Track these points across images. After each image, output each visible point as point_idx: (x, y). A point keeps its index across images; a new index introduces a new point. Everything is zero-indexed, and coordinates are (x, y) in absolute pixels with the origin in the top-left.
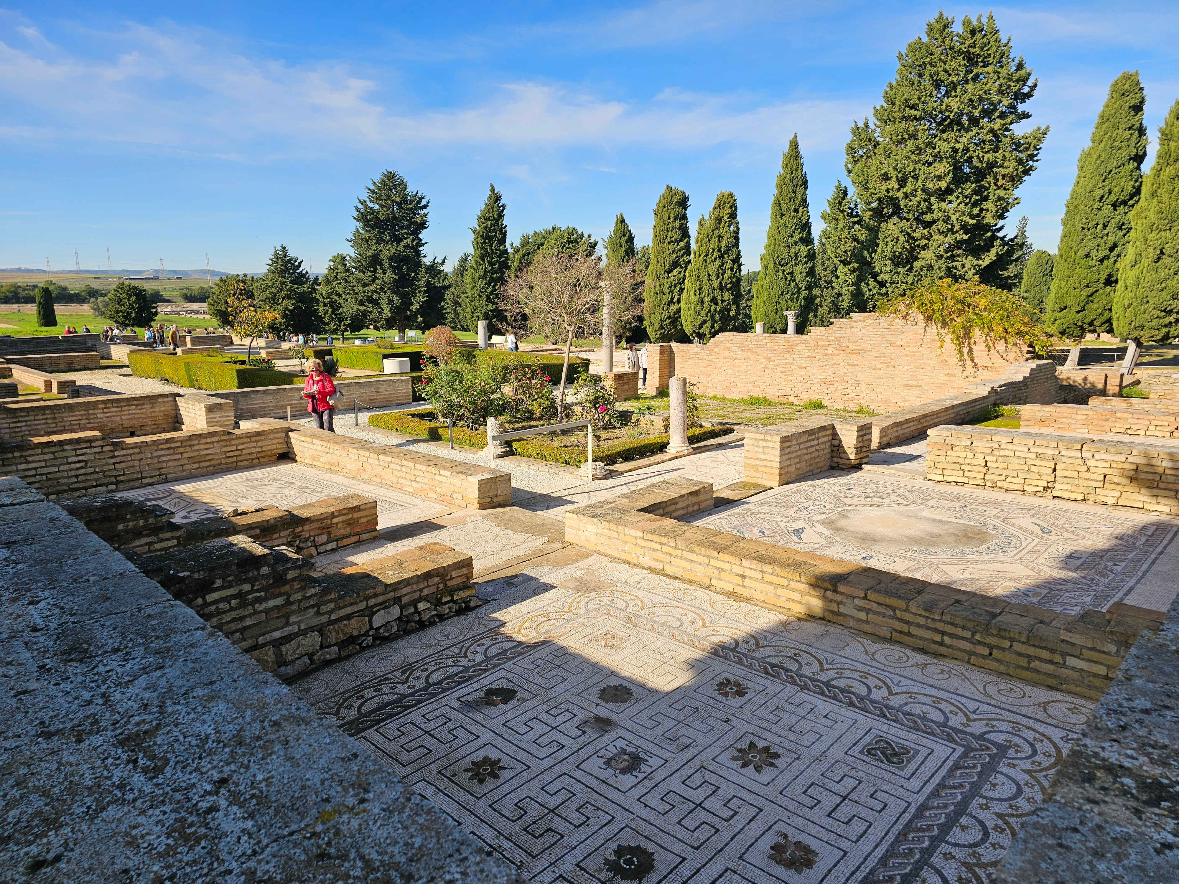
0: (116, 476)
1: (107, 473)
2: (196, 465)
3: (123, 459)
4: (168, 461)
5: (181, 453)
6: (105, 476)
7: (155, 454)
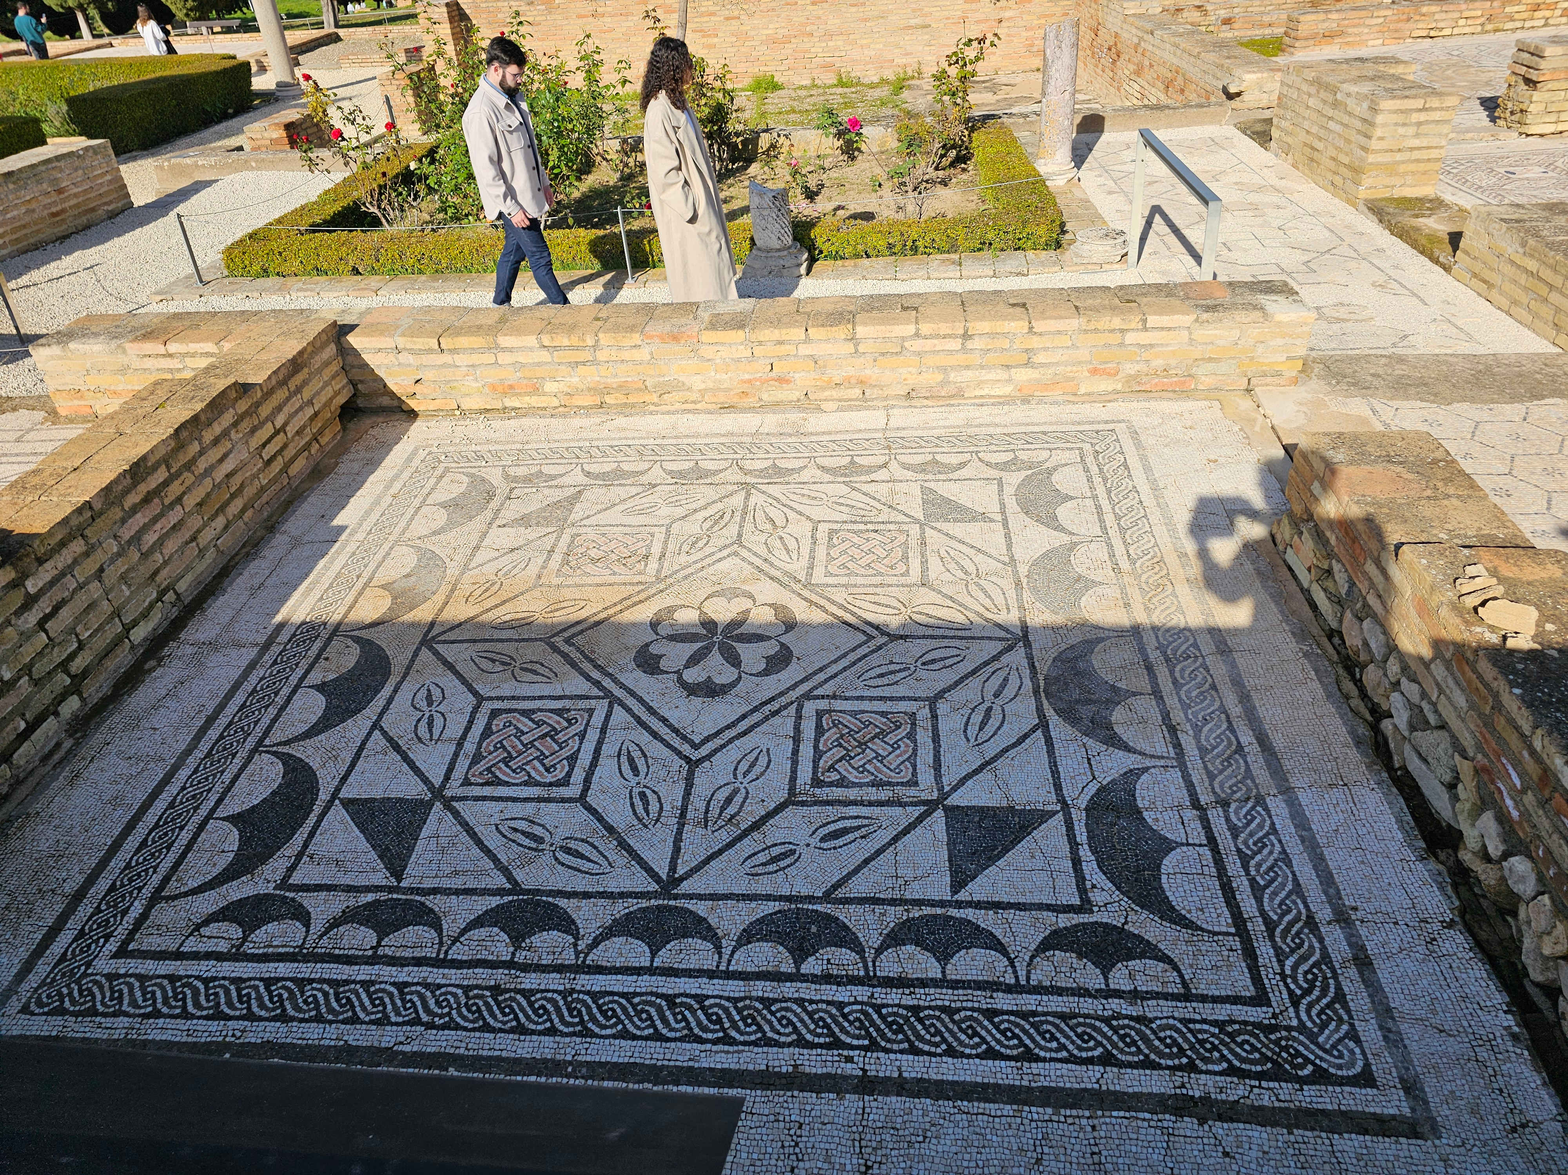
0: (64, 666)
1: (39, 670)
2: (220, 522)
3: (56, 594)
4: (160, 542)
5: (179, 500)
6: (37, 683)
7: (127, 533)
